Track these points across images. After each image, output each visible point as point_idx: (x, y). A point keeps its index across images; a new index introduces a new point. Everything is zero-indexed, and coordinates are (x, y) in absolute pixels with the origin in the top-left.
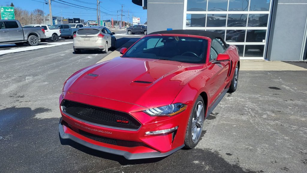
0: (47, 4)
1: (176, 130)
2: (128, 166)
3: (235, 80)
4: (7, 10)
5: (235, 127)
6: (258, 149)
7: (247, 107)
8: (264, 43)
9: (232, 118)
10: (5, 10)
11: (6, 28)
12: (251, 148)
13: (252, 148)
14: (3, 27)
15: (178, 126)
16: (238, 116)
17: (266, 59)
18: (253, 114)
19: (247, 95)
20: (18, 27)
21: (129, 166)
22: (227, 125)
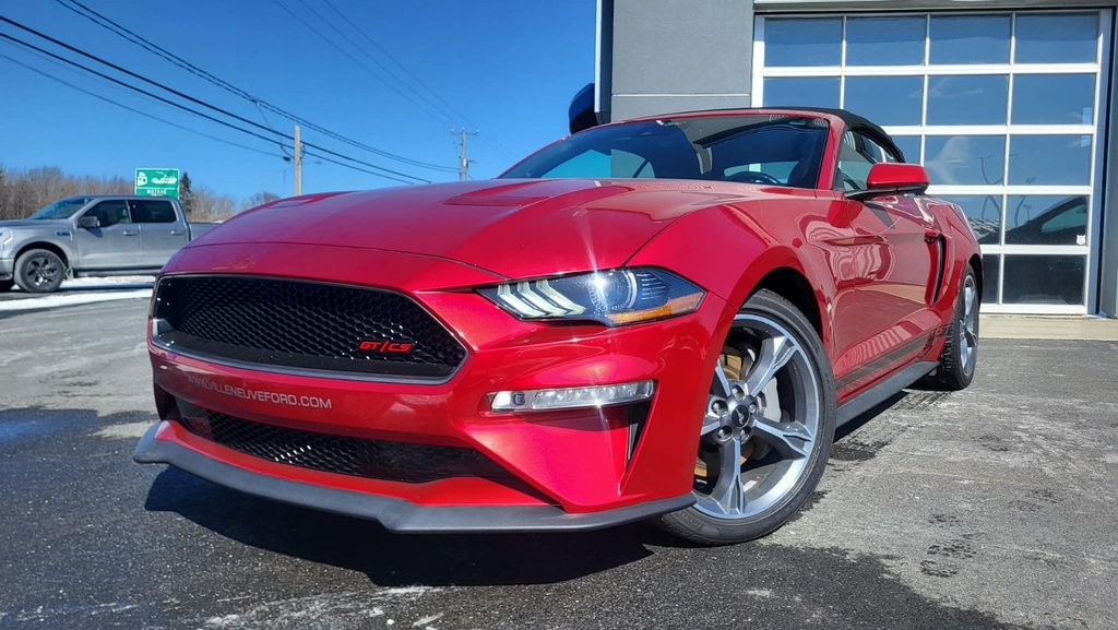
0: (287, 159)
1: (646, 404)
2: (412, 589)
3: (964, 342)
4: (155, 181)
5: (966, 488)
6: (1093, 561)
7: (1025, 431)
8: (1082, 247)
9: (952, 458)
10: (149, 180)
11: (135, 220)
12: (1050, 555)
13: (1058, 556)
14: (124, 217)
15: (656, 381)
16: (983, 453)
17: (1097, 312)
18: (1055, 452)
19: (1024, 400)
20: (175, 219)
21: (421, 590)
22: (927, 479)
